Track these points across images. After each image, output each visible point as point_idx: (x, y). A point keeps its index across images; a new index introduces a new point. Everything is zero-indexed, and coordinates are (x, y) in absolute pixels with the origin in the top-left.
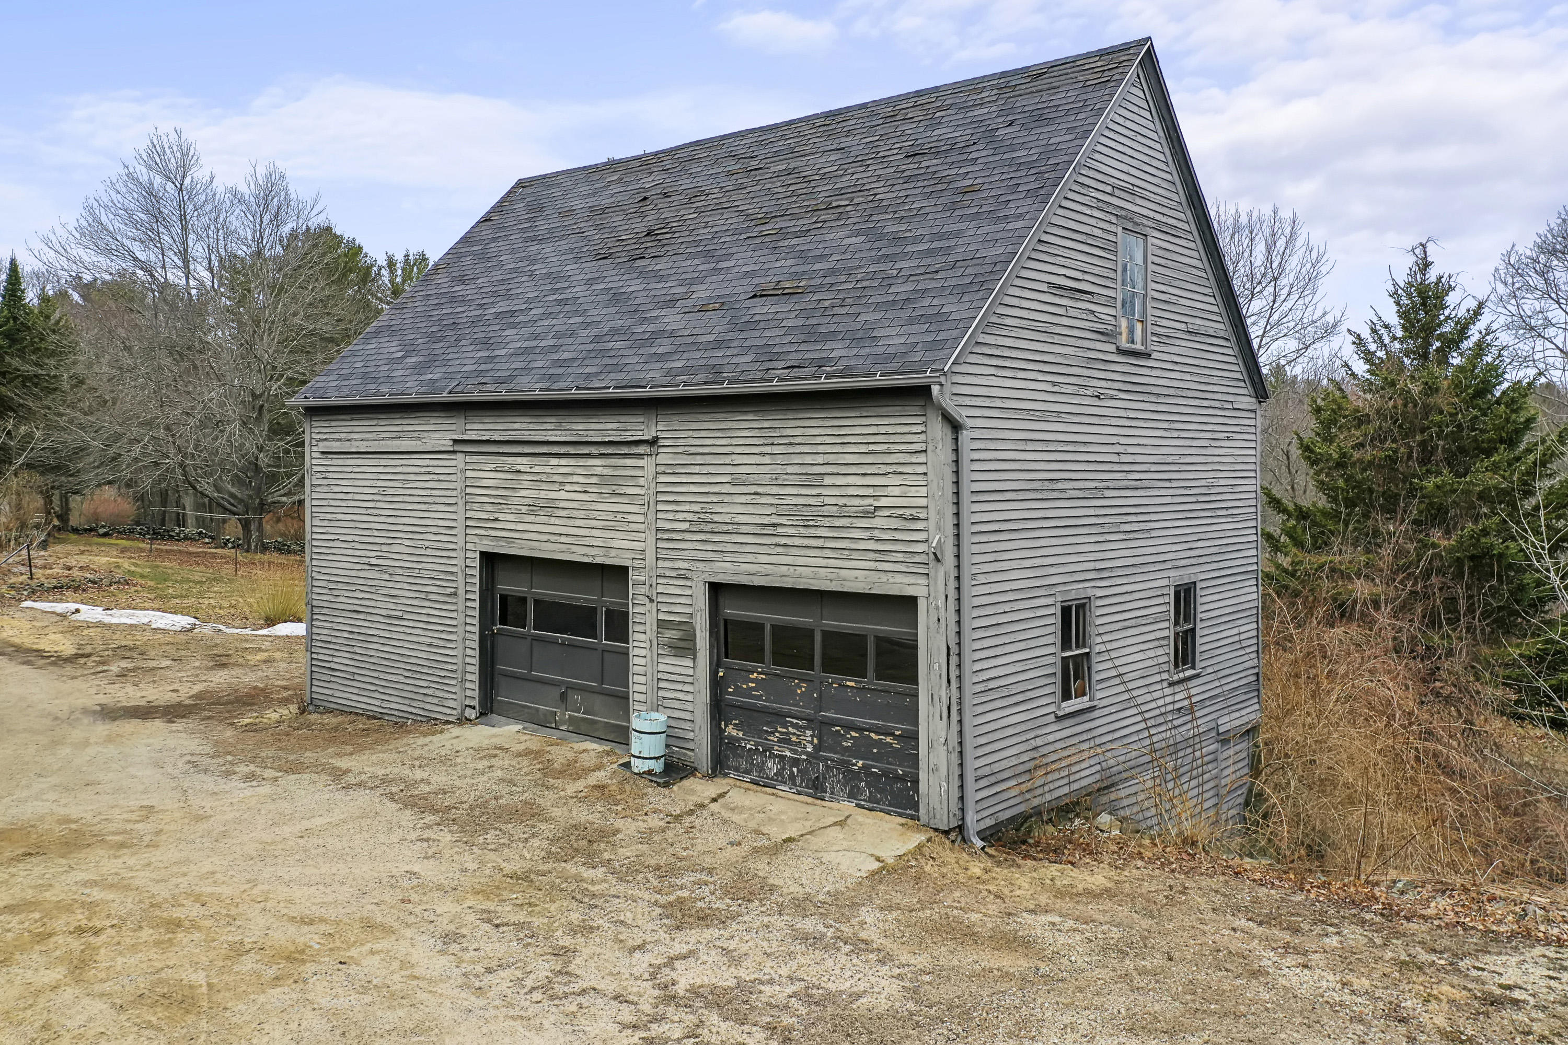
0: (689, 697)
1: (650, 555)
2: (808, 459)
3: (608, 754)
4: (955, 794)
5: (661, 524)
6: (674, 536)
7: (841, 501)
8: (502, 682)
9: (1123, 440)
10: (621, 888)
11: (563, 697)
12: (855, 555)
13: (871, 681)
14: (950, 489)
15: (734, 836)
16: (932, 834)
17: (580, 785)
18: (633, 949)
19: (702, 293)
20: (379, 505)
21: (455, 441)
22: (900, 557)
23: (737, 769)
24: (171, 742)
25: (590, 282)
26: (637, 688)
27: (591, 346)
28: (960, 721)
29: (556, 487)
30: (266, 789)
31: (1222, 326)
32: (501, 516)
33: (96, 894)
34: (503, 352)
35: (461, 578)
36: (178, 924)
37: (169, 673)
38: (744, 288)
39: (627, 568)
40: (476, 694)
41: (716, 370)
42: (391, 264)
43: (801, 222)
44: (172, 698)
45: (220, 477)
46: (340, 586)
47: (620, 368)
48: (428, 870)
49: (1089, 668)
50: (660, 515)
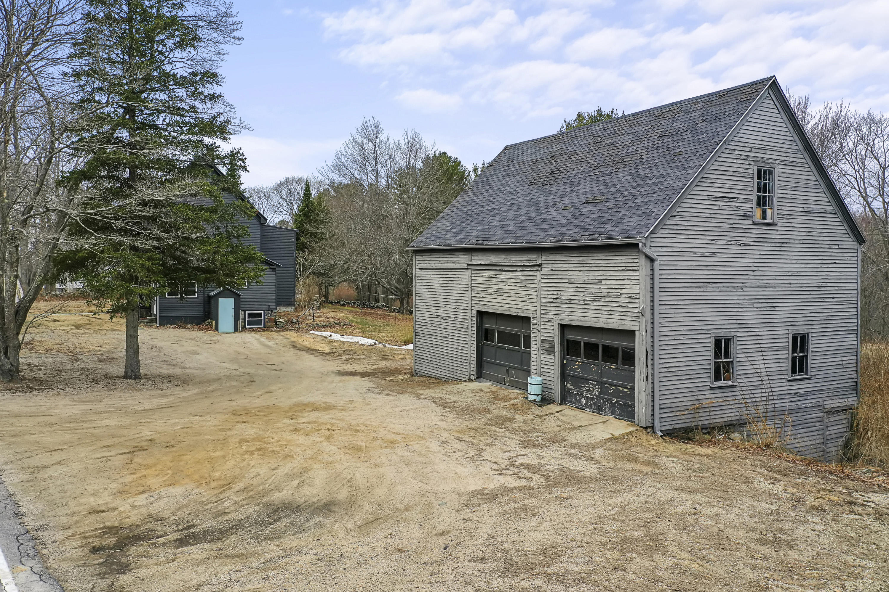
0: (552, 371)
1: (538, 312)
2: (596, 273)
3: (522, 394)
4: (650, 413)
5: (543, 300)
6: (547, 304)
7: (608, 291)
8: (484, 364)
9: (756, 265)
10: (509, 435)
11: (507, 371)
12: (613, 313)
13: (620, 366)
14: (649, 286)
15: (559, 423)
16: (638, 428)
17: (506, 403)
18: (506, 451)
19: (565, 201)
20: (440, 291)
21: (468, 265)
22: (629, 314)
23: (570, 402)
24: (363, 383)
25: (525, 196)
26: (533, 367)
27: (520, 225)
28: (653, 383)
29: (505, 284)
30: (392, 398)
31: (831, 207)
32: (484, 296)
33: (334, 421)
34: (487, 227)
35: (470, 321)
36: (358, 431)
37: (364, 361)
38: (581, 200)
39: (529, 318)
40: (475, 369)
41: (563, 236)
42: (475, 169)
43: (611, 168)
44: (365, 370)
45: (391, 279)
46: (426, 324)
47: (529, 234)
48: (443, 425)
49: (733, 368)
50: (542, 296)
